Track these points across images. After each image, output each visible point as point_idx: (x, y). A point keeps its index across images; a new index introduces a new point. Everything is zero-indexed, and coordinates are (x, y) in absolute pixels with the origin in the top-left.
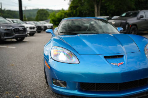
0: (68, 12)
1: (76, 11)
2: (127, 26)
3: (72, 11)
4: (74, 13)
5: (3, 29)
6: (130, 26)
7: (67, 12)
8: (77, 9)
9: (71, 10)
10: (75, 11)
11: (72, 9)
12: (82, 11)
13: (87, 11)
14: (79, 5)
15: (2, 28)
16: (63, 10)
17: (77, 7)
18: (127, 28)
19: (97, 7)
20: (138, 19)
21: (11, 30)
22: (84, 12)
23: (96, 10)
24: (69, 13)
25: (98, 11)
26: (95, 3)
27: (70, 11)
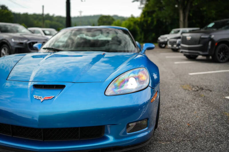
0: (139, 20)
1: (152, 19)
2: (210, 43)
3: (146, 19)
4: (149, 22)
5: (14, 43)
6: (216, 44)
7: (137, 21)
8: (154, 15)
9: (144, 17)
10: (150, 19)
11: (146, 16)
12: (161, 19)
13: (168, 20)
14: (157, 9)
15: (13, 40)
16: (133, 17)
17: (153, 12)
18: (209, 47)
21: (26, 44)
22: (164, 21)
23: (181, 19)
24: (141, 22)
25: (184, 20)
26: (180, 7)
27: (143, 20)
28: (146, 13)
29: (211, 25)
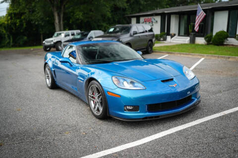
1: (21, 21)
3: (13, 21)
4: (18, 24)
8: (23, 17)
9: (11, 19)
10: (18, 21)
11: (13, 18)
13: (40, 22)
14: (26, 11)
19: (59, 15)
20: (131, 36)
22: (37, 23)
23: (57, 21)
25: (59, 22)
26: (55, 9)
27: (10, 22)
28: (13, 15)
29: (112, 30)
